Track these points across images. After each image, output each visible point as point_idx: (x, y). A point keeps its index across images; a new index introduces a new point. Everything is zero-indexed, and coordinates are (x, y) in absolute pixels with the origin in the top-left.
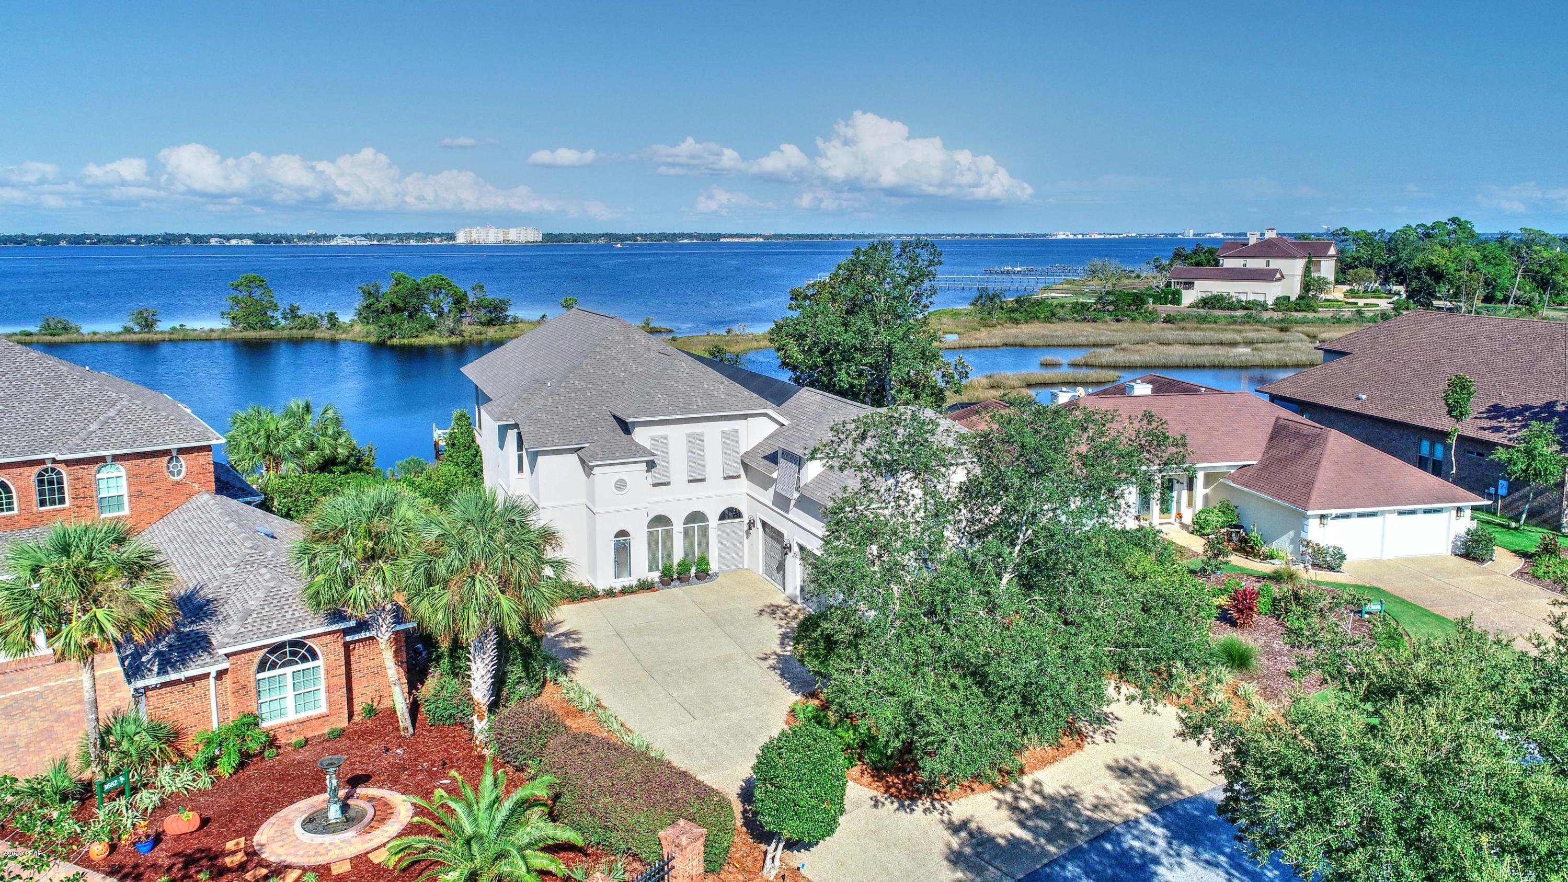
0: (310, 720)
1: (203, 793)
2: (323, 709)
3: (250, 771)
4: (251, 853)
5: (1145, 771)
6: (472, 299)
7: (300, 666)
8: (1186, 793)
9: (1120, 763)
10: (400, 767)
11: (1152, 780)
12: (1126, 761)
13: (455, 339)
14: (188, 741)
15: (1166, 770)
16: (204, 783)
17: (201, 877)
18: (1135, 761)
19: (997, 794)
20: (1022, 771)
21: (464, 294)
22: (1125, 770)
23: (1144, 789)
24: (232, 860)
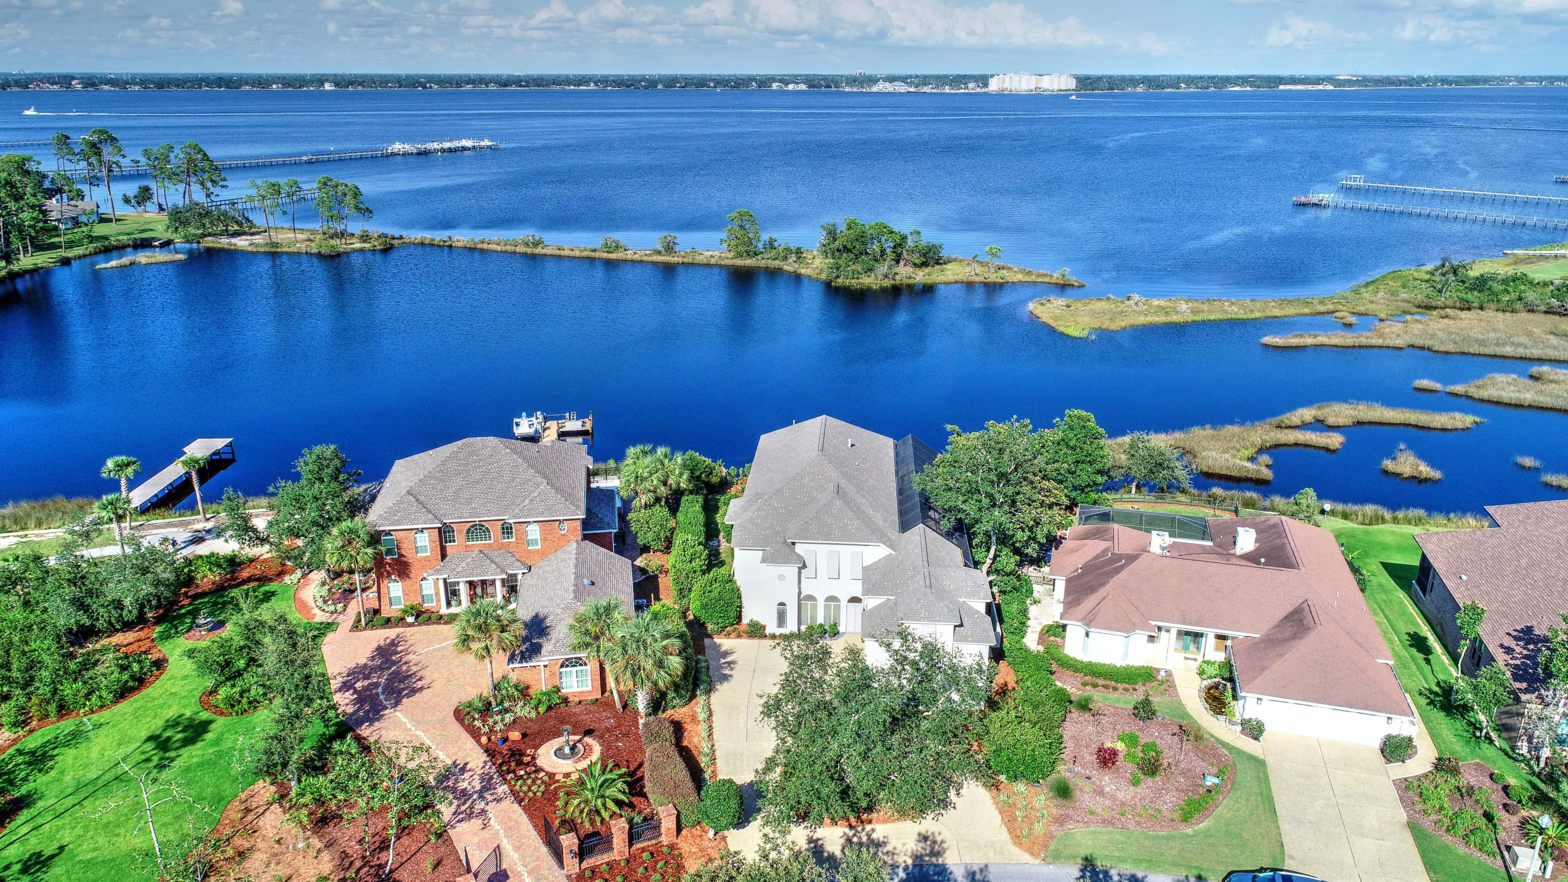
0: (583, 692)
1: (531, 720)
2: (590, 688)
3: (553, 713)
4: (534, 758)
5: (935, 842)
6: (910, 243)
7: (579, 668)
8: (940, 861)
9: (929, 833)
10: (608, 730)
11: (933, 848)
12: (933, 833)
13: (887, 283)
14: (532, 692)
15: (945, 845)
16: (533, 715)
17: (513, 764)
18: (936, 835)
19: (847, 830)
20: (870, 822)
21: (904, 238)
22: (925, 838)
23: (923, 851)
24: (526, 759)
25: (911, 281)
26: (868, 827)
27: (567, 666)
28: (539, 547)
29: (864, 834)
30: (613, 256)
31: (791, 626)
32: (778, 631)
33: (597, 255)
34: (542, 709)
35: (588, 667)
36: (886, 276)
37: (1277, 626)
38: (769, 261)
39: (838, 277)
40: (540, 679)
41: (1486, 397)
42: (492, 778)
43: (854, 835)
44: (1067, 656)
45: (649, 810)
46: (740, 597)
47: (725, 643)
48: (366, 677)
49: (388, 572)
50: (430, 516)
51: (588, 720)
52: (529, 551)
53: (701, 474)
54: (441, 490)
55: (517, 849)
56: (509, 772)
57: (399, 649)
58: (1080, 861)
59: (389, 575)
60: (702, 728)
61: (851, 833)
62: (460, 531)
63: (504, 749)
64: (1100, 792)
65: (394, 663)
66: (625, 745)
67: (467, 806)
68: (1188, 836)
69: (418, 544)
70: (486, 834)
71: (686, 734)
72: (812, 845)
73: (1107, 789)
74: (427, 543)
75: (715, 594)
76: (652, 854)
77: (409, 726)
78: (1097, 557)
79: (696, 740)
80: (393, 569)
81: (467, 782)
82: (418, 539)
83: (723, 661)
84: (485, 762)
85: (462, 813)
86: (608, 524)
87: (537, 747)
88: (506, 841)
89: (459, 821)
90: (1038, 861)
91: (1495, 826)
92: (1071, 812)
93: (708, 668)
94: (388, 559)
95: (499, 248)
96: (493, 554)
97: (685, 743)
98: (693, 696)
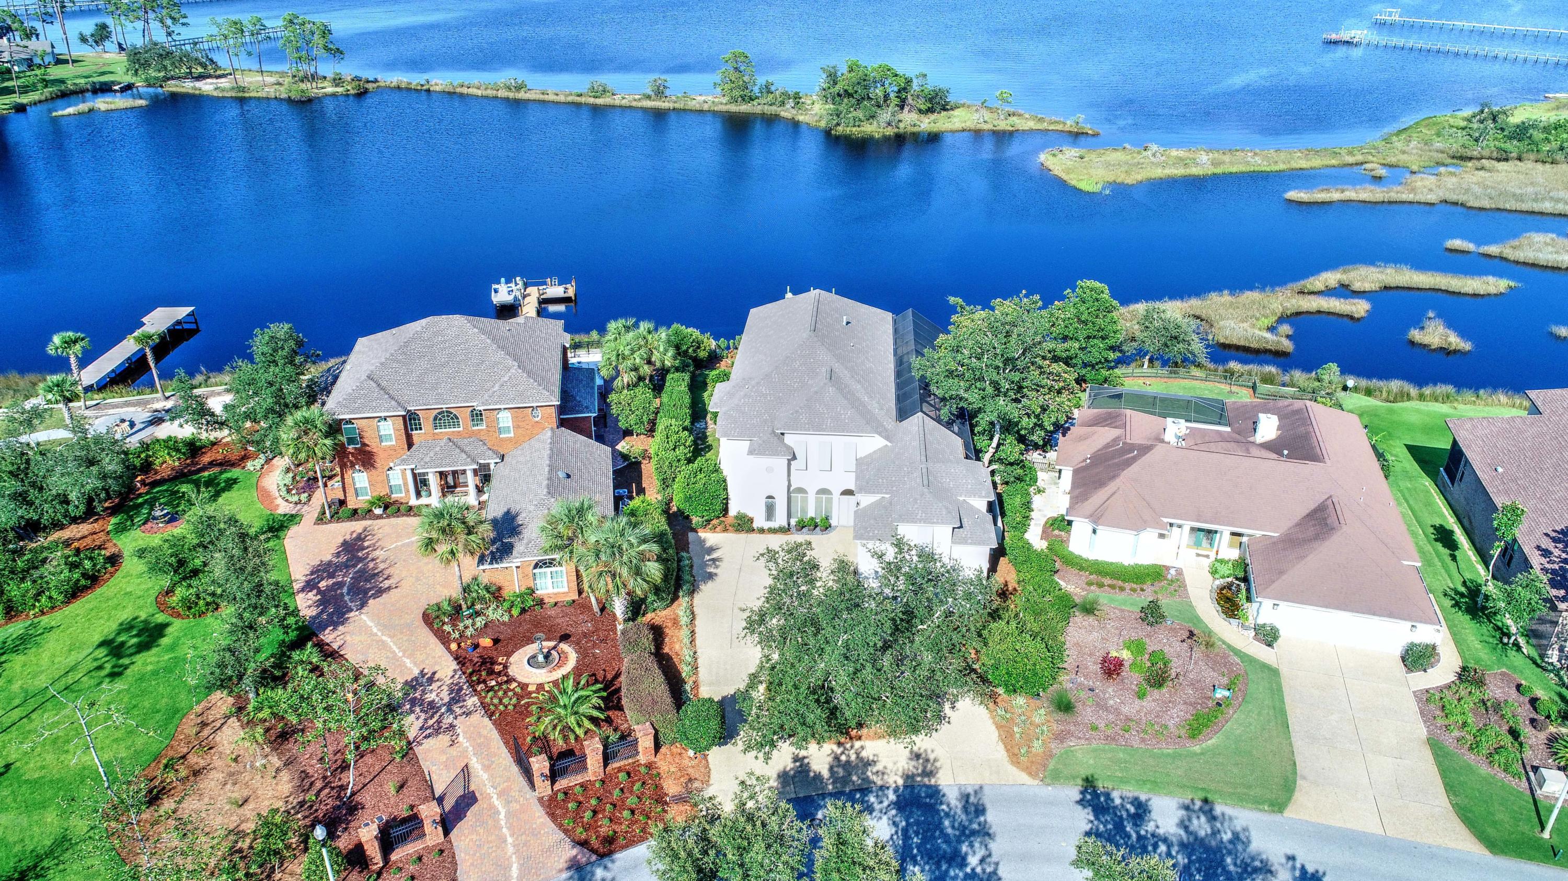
0: (559, 593)
1: (504, 623)
2: (566, 589)
3: (527, 616)
4: (506, 667)
5: (927, 760)
6: (915, 86)
7: (553, 569)
8: (933, 782)
9: (922, 751)
10: (585, 635)
11: (925, 767)
12: (926, 751)
13: (890, 131)
14: (506, 593)
15: (938, 764)
16: (506, 618)
17: (484, 673)
18: (929, 752)
19: (835, 747)
20: (860, 738)
21: (909, 81)
22: (918, 756)
23: (915, 771)
24: (498, 668)
25: (915, 129)
26: (858, 744)
27: (541, 567)
28: (512, 435)
29: (852, 751)
30: (600, 101)
31: (780, 520)
32: (767, 525)
33: (583, 100)
34: (515, 612)
35: (563, 569)
36: (889, 124)
37: (1298, 525)
38: (766, 107)
39: (838, 124)
40: (513, 581)
41: (1522, 260)
42: (461, 689)
43: (843, 753)
44: (1072, 553)
45: (626, 726)
46: (726, 489)
47: (710, 537)
48: (331, 576)
49: (351, 462)
50: (393, 403)
51: (564, 624)
52: (502, 440)
53: (688, 348)
54: (404, 374)
55: (486, 768)
56: (479, 683)
57: (366, 544)
58: (1080, 782)
59: (353, 465)
60: (684, 633)
61: (839, 751)
62: (427, 419)
63: (475, 656)
64: (1101, 706)
65: (361, 560)
66: (602, 652)
67: (434, 720)
68: (1196, 754)
69: (382, 433)
70: (453, 751)
71: (667, 640)
72: (798, 764)
73: (1111, 702)
74: (392, 432)
75: (699, 486)
76: (629, 774)
77: (375, 630)
78: (1107, 446)
79: (677, 647)
80: (356, 459)
81: (434, 693)
82: (381, 428)
83: (707, 557)
84: (455, 671)
85: (429, 728)
86: (587, 407)
87: (509, 655)
88: (475, 760)
89: (425, 737)
90: (1036, 782)
91: (1521, 744)
92: (1073, 728)
93: (692, 567)
94: (351, 448)
95: (479, 93)
96: (463, 443)
97: (666, 650)
98: (675, 598)
